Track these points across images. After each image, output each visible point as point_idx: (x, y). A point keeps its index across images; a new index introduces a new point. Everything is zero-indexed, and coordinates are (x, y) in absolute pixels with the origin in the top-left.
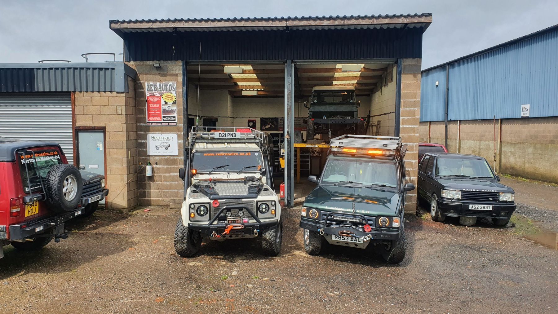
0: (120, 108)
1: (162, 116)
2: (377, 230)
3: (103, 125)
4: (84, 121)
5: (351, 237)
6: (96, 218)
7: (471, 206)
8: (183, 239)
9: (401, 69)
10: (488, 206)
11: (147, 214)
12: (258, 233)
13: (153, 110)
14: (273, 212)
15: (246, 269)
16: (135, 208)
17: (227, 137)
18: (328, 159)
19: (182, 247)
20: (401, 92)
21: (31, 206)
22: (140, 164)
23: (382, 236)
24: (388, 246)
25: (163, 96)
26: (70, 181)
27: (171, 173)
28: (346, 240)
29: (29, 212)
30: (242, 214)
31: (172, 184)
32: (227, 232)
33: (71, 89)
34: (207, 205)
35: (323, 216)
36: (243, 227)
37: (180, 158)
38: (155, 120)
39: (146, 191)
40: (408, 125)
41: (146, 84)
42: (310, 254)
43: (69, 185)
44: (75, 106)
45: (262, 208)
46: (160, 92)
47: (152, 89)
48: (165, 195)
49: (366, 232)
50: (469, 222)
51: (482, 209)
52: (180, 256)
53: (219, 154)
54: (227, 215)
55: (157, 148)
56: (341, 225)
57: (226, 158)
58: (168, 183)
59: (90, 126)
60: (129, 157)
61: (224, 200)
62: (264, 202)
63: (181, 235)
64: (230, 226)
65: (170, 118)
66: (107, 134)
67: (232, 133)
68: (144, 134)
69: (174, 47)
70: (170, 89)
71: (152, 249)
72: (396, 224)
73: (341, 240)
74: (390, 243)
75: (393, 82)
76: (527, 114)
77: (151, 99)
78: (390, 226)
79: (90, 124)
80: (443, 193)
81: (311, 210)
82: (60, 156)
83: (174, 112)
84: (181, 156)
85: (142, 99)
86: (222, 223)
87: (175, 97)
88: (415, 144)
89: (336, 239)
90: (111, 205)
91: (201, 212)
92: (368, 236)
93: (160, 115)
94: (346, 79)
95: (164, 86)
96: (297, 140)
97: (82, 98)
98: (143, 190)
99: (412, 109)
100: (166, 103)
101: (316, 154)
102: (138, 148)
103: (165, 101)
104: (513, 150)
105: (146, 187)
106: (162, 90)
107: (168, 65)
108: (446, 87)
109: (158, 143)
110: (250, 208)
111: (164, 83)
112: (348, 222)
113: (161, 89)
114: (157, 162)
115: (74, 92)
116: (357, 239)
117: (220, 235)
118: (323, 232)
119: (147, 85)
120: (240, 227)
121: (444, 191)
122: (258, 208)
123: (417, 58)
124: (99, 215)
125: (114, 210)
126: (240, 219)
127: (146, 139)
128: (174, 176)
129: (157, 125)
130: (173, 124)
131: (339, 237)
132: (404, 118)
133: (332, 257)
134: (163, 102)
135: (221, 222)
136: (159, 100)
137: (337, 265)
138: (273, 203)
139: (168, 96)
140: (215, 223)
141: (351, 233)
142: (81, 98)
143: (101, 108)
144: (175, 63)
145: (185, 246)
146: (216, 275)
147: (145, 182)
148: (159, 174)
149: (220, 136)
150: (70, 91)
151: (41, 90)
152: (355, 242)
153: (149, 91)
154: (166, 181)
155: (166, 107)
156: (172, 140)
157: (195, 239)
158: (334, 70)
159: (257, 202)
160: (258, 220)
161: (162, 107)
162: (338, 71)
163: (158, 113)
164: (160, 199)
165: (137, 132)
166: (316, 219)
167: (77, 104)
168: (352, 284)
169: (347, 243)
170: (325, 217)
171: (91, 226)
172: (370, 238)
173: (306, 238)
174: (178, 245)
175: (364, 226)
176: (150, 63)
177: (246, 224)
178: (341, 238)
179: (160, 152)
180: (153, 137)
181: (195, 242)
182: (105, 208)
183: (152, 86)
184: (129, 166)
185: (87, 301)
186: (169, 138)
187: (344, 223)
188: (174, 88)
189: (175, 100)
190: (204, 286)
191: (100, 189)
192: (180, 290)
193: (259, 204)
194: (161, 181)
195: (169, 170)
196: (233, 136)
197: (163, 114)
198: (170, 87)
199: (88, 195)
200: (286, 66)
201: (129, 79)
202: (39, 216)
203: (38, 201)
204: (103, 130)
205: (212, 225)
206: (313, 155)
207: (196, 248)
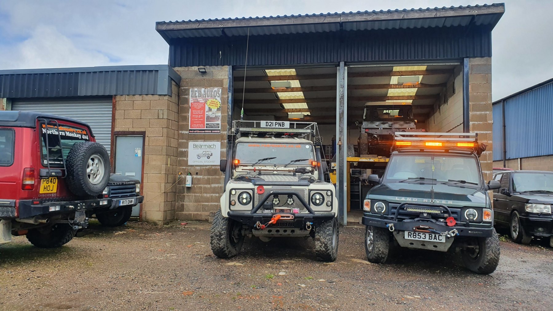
0: (162, 112)
2: (464, 225)
3: (143, 130)
4: (124, 126)
5: (429, 235)
6: (128, 228)
8: (220, 234)
9: (469, 69)
11: (183, 227)
12: (311, 226)
13: (197, 116)
14: (329, 204)
15: (297, 270)
16: (171, 222)
17: (274, 127)
18: (392, 155)
19: (219, 244)
20: (470, 95)
21: (48, 182)
22: (180, 173)
23: (470, 232)
24: (475, 251)
25: (207, 102)
26: (96, 161)
27: (212, 184)
28: (423, 238)
29: (44, 188)
30: (292, 202)
31: (212, 196)
32: (273, 222)
33: (113, 93)
34: (251, 192)
35: (392, 209)
36: (293, 217)
38: (198, 128)
39: (185, 203)
40: (479, 131)
41: (190, 90)
42: (373, 262)
43: (94, 165)
44: (115, 110)
45: (316, 199)
46: (204, 98)
47: (196, 95)
48: (204, 208)
49: (449, 226)
52: (217, 258)
54: (274, 202)
55: (199, 157)
56: (416, 219)
58: (208, 195)
59: (130, 131)
60: (168, 164)
61: (271, 187)
62: (318, 192)
64: (277, 217)
65: (213, 125)
66: (147, 139)
67: (280, 122)
68: (186, 143)
69: (220, 52)
70: (215, 95)
71: (185, 251)
72: (487, 218)
73: (417, 239)
74: (478, 247)
77: (195, 106)
78: (480, 221)
79: (129, 128)
80: (527, 207)
81: (377, 203)
82: (88, 137)
83: (218, 118)
85: (186, 106)
86: (267, 212)
88: (489, 152)
89: (410, 238)
90: (146, 216)
91: (243, 200)
92: (453, 231)
93: (203, 122)
94: (400, 98)
95: (208, 92)
96: (350, 153)
97: (124, 101)
98: (181, 203)
99: (483, 113)
100: (210, 110)
101: (367, 184)
102: (179, 157)
103: (209, 108)
105: (184, 199)
106: (206, 96)
107: (214, 70)
108: (502, 124)
109: (200, 151)
110: (302, 196)
112: (425, 215)
114: (198, 173)
115: (116, 95)
116: (437, 236)
118: (393, 227)
119: (192, 91)
120: (289, 217)
121: (529, 205)
122: (311, 199)
123: (486, 58)
125: (148, 222)
126: (290, 208)
127: (187, 147)
128: (215, 187)
129: (200, 133)
130: (216, 131)
131: (414, 235)
132: (474, 123)
134: (207, 109)
135: (267, 211)
136: (203, 106)
138: (329, 193)
139: (212, 103)
140: (259, 212)
141: (429, 228)
143: (142, 112)
144: (221, 69)
145: (222, 244)
146: (260, 274)
147: (184, 194)
148: (200, 185)
149: (267, 125)
152: (435, 240)
153: (193, 97)
154: (206, 193)
155: (210, 114)
157: (235, 237)
158: (388, 86)
159: (310, 191)
160: (310, 212)
161: (206, 113)
162: (392, 87)
163: (202, 120)
164: (199, 213)
165: (178, 140)
166: (384, 213)
167: (118, 107)
169: (423, 243)
171: (120, 232)
173: (368, 245)
174: (215, 241)
175: (446, 220)
176: (195, 68)
177: (296, 215)
178: (416, 236)
179: (201, 162)
180: (195, 145)
181: (235, 241)
182: (139, 220)
183: (196, 92)
184: (168, 175)
185: (98, 291)
186: (212, 146)
187: (421, 216)
188: (219, 94)
189: (219, 107)
190: (244, 283)
191: (134, 193)
192: (214, 286)
193: (312, 193)
194: (201, 193)
195: (210, 181)
196: (282, 125)
197: (206, 122)
198: (215, 92)
199: (120, 196)
200: (339, 69)
201: (173, 83)
202: (57, 197)
203: (57, 179)
204: (142, 135)
205: (255, 214)
206: (363, 184)
207: (236, 250)
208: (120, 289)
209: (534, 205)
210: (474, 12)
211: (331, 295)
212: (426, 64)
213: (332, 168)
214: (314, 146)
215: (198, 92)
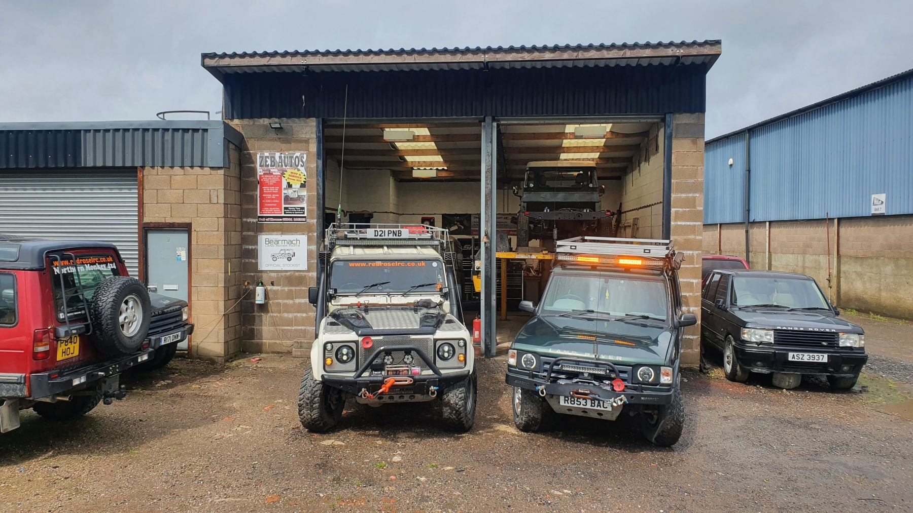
0: (216, 193)
1: (284, 206)
2: (635, 389)
3: (187, 221)
4: (158, 214)
5: (592, 400)
6: (173, 371)
7: (791, 355)
8: (312, 402)
9: (672, 130)
10: (820, 355)
11: (255, 366)
12: (436, 392)
13: (269, 196)
14: (462, 358)
15: (417, 452)
16: (235, 356)
17: (386, 237)
18: (553, 273)
19: (310, 415)
20: (672, 169)
21: (67, 344)
22: (246, 284)
23: (643, 398)
24: (653, 416)
25: (285, 174)
26: (131, 304)
27: (295, 299)
28: (583, 405)
29: (63, 353)
30: (411, 359)
31: (296, 316)
32: (385, 390)
33: (138, 163)
34: (353, 346)
35: (544, 365)
36: (411, 381)
37: (310, 274)
38: (271, 214)
39: (255, 328)
40: (685, 221)
41: (258, 156)
42: (522, 430)
43: (129, 311)
44: (143, 189)
45: (444, 352)
46: (280, 168)
47: (267, 164)
48: (285, 335)
49: (616, 391)
50: (789, 382)
51: (811, 361)
52: (308, 431)
53: (373, 264)
54: (386, 361)
55: (275, 259)
56: (575, 380)
57: (386, 271)
58: (290, 315)
59: (167, 222)
60: (228, 272)
61: (381, 338)
62: (447, 342)
63: (310, 395)
64: (391, 380)
65: (296, 209)
66: (194, 234)
67: (395, 230)
68: (253, 236)
69: (303, 97)
70: (297, 164)
71: (262, 419)
72: (665, 380)
73: (575, 405)
74: (656, 412)
75: (658, 154)
76: (882, 210)
77: (266, 179)
78: (657, 382)
79: (166, 219)
80: (744, 334)
81: (525, 355)
82: (116, 265)
83: (303, 199)
84: (312, 272)
85: (252, 179)
86: (377, 376)
87: (304, 175)
88: (697, 252)
89: (566, 404)
90: (197, 350)
91: (342, 356)
92: (620, 397)
93: (279, 206)
94: (582, 150)
95: (286, 159)
96: (501, 246)
97: (155, 176)
98: (250, 327)
99: (691, 195)
100: (290, 186)
101: (533, 274)
102: (243, 258)
103: (288, 183)
104: (859, 269)
105: (255, 322)
106: (283, 164)
107: (294, 125)
108: (745, 166)
109: (276, 250)
110: (424, 351)
111: (287, 153)
112: (586, 375)
113: (281, 163)
114: (273, 282)
115: (143, 167)
116: (601, 403)
117: (374, 395)
118: (544, 391)
119: (260, 157)
120: (406, 381)
121: (746, 330)
122: (437, 352)
123: (697, 114)
124: (178, 366)
125: (201, 358)
126: (407, 368)
127: (256, 244)
128: (300, 304)
129: (275, 221)
130: (300, 219)
131: (571, 401)
132: (677, 211)
133: (559, 436)
134: (284, 185)
135: (376, 373)
136: (279, 180)
137: (568, 448)
138: (462, 343)
139: (293, 175)
140: (366, 374)
141: (591, 393)
142: (153, 177)
143: (184, 194)
144: (306, 122)
145: (315, 414)
146: (367, 461)
147: (254, 314)
148: (277, 301)
149: (376, 235)
150: (136, 165)
151: (90, 164)
152: (599, 408)
153: (263, 166)
154: (288, 312)
155: (290, 192)
156: (299, 246)
157: (332, 402)
158: (562, 135)
159: (436, 340)
160: (436, 371)
161: (283, 191)
162: (568, 137)
163: (277, 201)
164: (278, 342)
165: (242, 232)
166: (534, 370)
167: (146, 186)
168: (593, 477)
169: (585, 411)
170: (547, 366)
171: (163, 383)
172: (623, 401)
173: (517, 404)
174: (305, 412)
175: (613, 383)
176: (266, 121)
177: (417, 377)
178: (574, 401)
179: (278, 265)
180: (267, 240)
181: (333, 407)
182: (187, 356)
183: (267, 159)
184: (228, 288)
185: (153, 499)
186: (294, 242)
187: (580, 377)
188: (302, 162)
189: (304, 181)
190: (346, 478)
191: (181, 323)
192: (307, 484)
193: (438, 344)
194: (280, 313)
195: (293, 295)
196: (397, 235)
197: (285, 204)
198: (297, 159)
199: (161, 331)
200: (484, 126)
201: (232, 146)
202: (79, 361)
203: (79, 336)
204: (187, 229)
205: (360, 379)
206: (528, 274)
207: (334, 419)
208: (181, 495)
209: (753, 330)
210: (678, 51)
211: (458, 493)
212: (611, 121)
213: (476, 269)
214: (443, 264)
215: (270, 158)
